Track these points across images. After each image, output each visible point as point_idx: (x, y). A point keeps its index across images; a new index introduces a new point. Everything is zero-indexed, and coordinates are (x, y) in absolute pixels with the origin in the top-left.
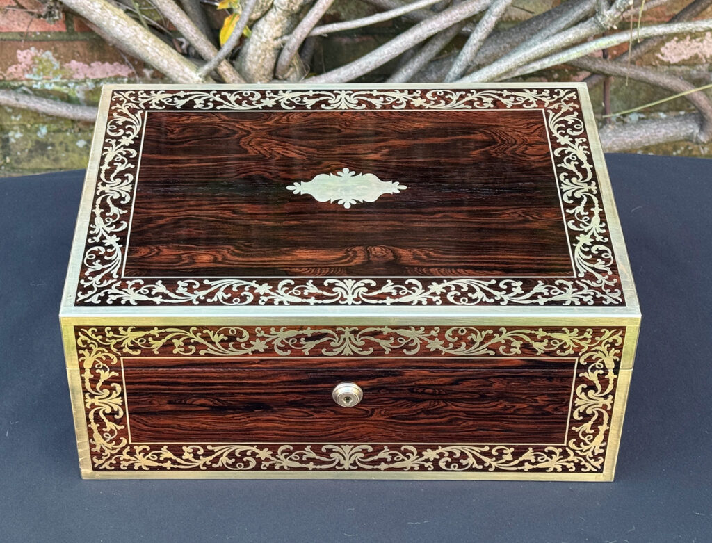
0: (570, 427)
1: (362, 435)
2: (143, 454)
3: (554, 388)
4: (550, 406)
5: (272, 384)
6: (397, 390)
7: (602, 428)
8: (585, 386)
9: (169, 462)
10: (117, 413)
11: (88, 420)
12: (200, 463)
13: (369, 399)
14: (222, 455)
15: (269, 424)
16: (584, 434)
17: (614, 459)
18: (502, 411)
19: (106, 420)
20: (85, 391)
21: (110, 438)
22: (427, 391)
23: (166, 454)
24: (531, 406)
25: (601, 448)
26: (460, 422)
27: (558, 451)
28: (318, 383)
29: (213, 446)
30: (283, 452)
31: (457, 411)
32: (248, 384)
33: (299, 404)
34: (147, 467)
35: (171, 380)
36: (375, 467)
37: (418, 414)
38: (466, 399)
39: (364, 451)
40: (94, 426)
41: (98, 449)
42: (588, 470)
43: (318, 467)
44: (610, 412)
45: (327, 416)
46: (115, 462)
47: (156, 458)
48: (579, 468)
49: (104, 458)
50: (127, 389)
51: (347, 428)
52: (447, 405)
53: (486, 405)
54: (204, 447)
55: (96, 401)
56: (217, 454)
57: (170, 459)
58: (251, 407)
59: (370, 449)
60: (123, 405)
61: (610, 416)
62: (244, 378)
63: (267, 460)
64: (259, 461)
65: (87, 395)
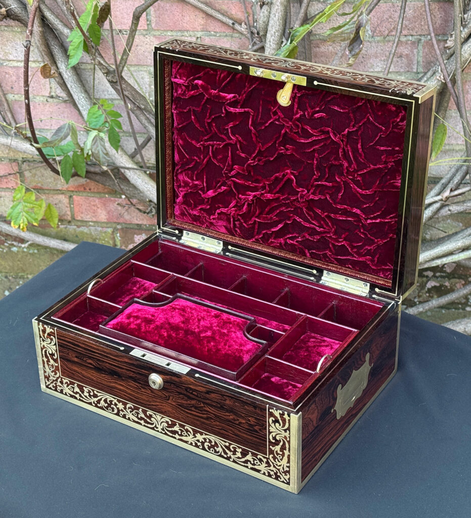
0: (269, 446)
1: (165, 411)
2: (66, 385)
3: (258, 415)
4: (257, 427)
5: (121, 362)
6: (180, 387)
7: (286, 452)
8: (274, 420)
9: (78, 394)
10: (54, 355)
11: (42, 355)
12: (92, 401)
13: (167, 389)
14: (101, 399)
15: (122, 388)
16: (278, 454)
17: (295, 477)
18: (233, 421)
19: (50, 358)
20: (40, 337)
21: (52, 369)
22: (194, 393)
23: (77, 390)
24: (248, 423)
25: (287, 467)
26: (212, 421)
27: (265, 460)
28: (142, 369)
29: (97, 392)
30: (129, 408)
31: (210, 413)
32: (110, 358)
33: (135, 380)
34: (69, 394)
35: (76, 343)
36: (174, 435)
37: (191, 407)
38: (214, 406)
39: (167, 422)
40: (45, 360)
41: (47, 374)
42: (281, 480)
43: (146, 425)
44: (289, 442)
45: (147, 392)
46: (55, 385)
47: (72, 390)
48: (277, 478)
49: (50, 381)
50: (58, 342)
51: (158, 404)
52: (205, 407)
53: (224, 414)
54: (93, 391)
55: (45, 344)
56: (99, 398)
57: (78, 393)
58: (112, 373)
59: (170, 423)
60: (56, 351)
61: (289, 445)
62: (108, 353)
63: (122, 410)
64: (119, 410)
65: (41, 339)
